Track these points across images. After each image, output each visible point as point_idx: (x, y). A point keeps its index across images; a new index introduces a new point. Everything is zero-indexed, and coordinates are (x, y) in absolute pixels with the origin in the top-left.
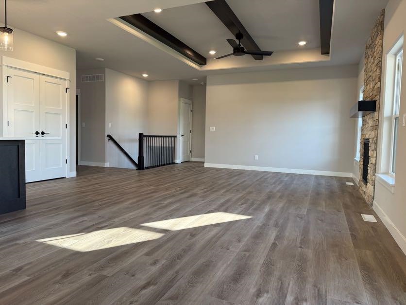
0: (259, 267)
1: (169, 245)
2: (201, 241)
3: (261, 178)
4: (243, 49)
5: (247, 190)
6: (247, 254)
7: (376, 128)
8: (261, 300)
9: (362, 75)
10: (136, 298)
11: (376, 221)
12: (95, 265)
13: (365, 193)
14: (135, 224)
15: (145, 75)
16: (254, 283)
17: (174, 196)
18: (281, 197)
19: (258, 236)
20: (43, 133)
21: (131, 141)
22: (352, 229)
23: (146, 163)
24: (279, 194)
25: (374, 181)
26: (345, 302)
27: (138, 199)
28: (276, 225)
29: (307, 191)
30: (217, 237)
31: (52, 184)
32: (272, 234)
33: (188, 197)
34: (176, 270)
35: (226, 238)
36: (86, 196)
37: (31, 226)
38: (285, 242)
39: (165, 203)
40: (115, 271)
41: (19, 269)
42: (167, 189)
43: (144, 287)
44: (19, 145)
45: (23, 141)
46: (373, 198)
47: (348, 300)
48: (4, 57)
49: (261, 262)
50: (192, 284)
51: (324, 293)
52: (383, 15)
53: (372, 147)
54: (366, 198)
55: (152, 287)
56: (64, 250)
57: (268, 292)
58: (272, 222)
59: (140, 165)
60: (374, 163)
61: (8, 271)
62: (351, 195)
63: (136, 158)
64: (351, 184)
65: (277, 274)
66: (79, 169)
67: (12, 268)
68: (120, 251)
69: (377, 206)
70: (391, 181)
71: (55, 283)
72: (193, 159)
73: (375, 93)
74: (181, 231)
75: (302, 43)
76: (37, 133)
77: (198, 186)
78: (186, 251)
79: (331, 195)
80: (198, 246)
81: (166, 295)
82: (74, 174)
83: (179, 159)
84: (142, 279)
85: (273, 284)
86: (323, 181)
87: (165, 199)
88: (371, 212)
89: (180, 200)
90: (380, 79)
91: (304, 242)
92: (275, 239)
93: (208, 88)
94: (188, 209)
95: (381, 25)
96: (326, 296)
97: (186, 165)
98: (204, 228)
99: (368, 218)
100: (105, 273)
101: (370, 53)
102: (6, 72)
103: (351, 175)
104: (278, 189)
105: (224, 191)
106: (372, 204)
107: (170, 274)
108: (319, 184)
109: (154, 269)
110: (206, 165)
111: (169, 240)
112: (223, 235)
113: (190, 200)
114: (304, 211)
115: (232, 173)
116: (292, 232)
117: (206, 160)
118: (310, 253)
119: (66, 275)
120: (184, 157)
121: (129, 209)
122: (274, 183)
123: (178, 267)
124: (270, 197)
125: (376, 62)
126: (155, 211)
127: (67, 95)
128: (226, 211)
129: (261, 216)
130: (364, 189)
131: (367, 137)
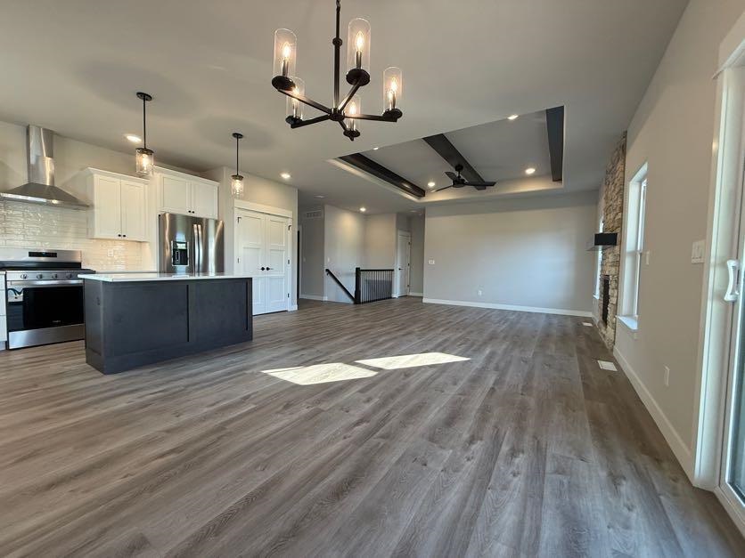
0: (474, 413)
1: (383, 383)
2: (414, 382)
3: (484, 316)
4: (463, 180)
5: (468, 330)
6: (463, 398)
7: (618, 264)
8: (473, 447)
9: (603, 204)
10: (349, 434)
11: (615, 370)
12: (313, 399)
13: (604, 336)
14: (350, 360)
15: (363, 210)
16: (468, 428)
17: (389, 333)
18: (505, 338)
19: (476, 380)
20: (268, 269)
21: (348, 275)
22: (585, 377)
23: (363, 298)
24: (502, 335)
25: (614, 324)
26: (568, 458)
27: (353, 335)
28: (497, 369)
29: (536, 331)
30: (433, 378)
31: (268, 318)
32: (491, 379)
33: (404, 335)
34: (388, 409)
35: (441, 380)
36: (305, 330)
37: (257, 357)
38: (505, 388)
39: (381, 340)
40: (331, 406)
41: (246, 398)
42: (382, 326)
43: (358, 423)
44: (248, 282)
45: (251, 279)
46: (614, 343)
47: (572, 456)
48: (235, 200)
49: (477, 407)
50: (403, 424)
51: (544, 446)
52: (625, 137)
53: (612, 285)
54: (606, 342)
55: (365, 424)
56: (285, 382)
57: (481, 439)
58: (492, 366)
59: (356, 299)
60: (615, 303)
61: (237, 398)
62: (588, 337)
63: (352, 292)
64: (590, 325)
65: (493, 421)
66: (300, 302)
67: (242, 396)
68: (336, 386)
69: (619, 352)
70: (633, 325)
71: (278, 413)
72: (411, 294)
73: (616, 225)
74: (395, 370)
75: (530, 171)
76: (263, 269)
77: (415, 323)
78: (399, 391)
79: (564, 337)
80: (413, 386)
81: (378, 434)
82: (295, 307)
83: (396, 294)
84: (355, 415)
85: (489, 430)
86: (555, 321)
87: (380, 336)
88: (611, 359)
89: (395, 338)
90: (622, 209)
91: (527, 388)
92: (494, 384)
93: (427, 220)
94: (404, 348)
95: (623, 149)
96: (546, 449)
97: (404, 299)
98: (419, 368)
99: (606, 365)
100: (322, 406)
101: (610, 179)
102: (237, 213)
103: (590, 315)
104: (502, 329)
105: (442, 329)
106: (612, 350)
107: (382, 413)
108: (550, 324)
109: (368, 407)
110: (425, 300)
111: (383, 378)
112: (438, 377)
113: (405, 338)
114: (529, 355)
115: (452, 310)
116: (514, 377)
117: (424, 294)
118: (532, 402)
119: (287, 406)
120: (401, 291)
121: (344, 345)
122: (499, 322)
123: (391, 406)
124: (493, 337)
125: (617, 190)
126: (371, 348)
127: (290, 233)
128: (443, 351)
129: (480, 359)
130: (604, 332)
131: (607, 273)
